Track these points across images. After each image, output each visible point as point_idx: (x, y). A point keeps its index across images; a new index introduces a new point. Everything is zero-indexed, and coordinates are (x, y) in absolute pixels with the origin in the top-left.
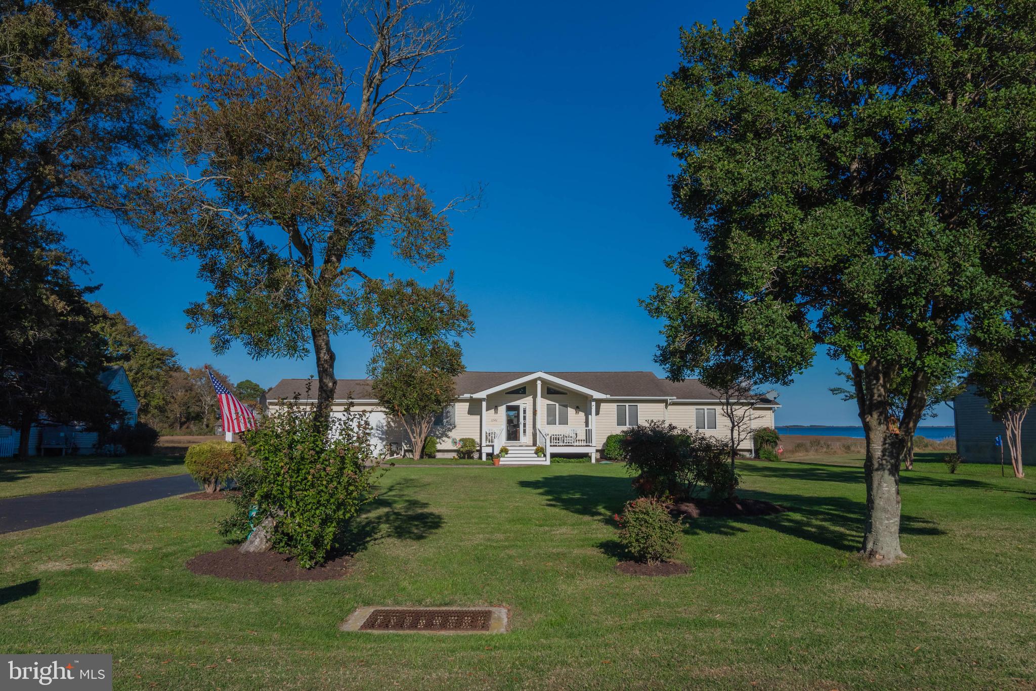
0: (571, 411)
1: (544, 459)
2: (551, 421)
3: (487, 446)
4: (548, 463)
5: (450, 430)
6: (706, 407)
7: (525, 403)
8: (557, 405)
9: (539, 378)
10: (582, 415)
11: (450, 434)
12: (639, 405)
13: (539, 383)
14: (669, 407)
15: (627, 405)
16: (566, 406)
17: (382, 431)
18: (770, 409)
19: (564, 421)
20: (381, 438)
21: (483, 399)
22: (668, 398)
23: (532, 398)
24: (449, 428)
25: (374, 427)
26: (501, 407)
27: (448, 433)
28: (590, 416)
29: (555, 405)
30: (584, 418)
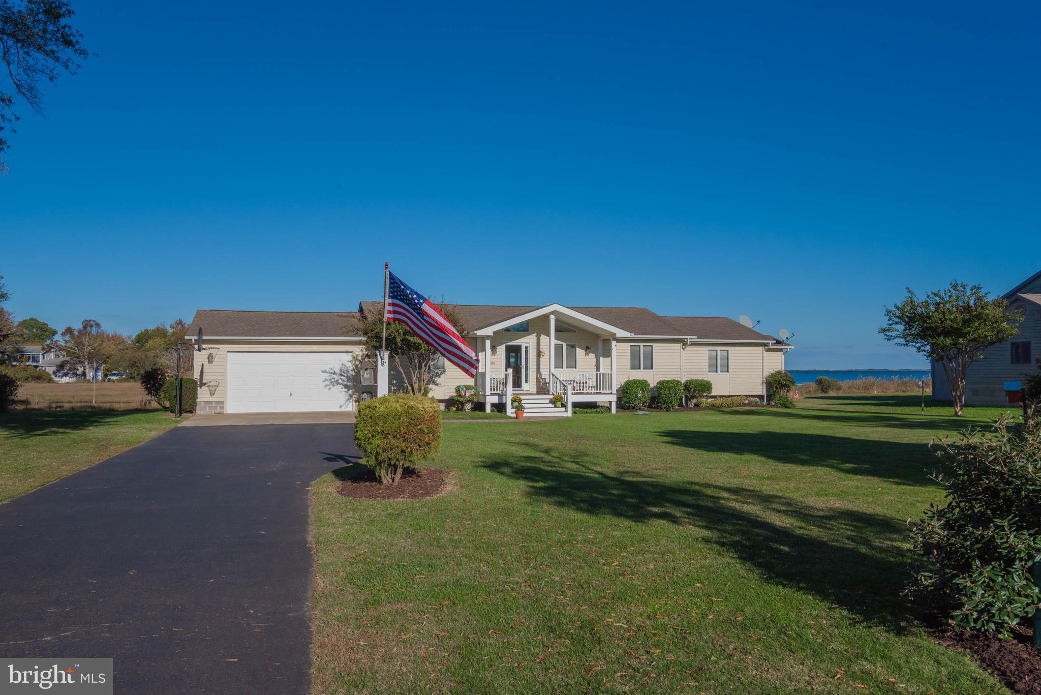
0: (580, 352)
1: (563, 409)
2: (559, 365)
3: (492, 394)
4: (569, 414)
5: (438, 375)
6: (718, 348)
7: (528, 342)
8: (564, 344)
9: (553, 313)
10: (592, 356)
11: (438, 380)
12: (655, 345)
13: (552, 317)
14: (688, 348)
15: (641, 345)
16: (574, 346)
17: (348, 377)
18: (780, 350)
19: (572, 364)
20: (346, 386)
21: (488, 337)
22: (688, 337)
23: (536, 336)
24: (437, 373)
25: (338, 371)
26: (499, 347)
27: (436, 380)
28: (601, 358)
29: (562, 345)
30: (595, 360)
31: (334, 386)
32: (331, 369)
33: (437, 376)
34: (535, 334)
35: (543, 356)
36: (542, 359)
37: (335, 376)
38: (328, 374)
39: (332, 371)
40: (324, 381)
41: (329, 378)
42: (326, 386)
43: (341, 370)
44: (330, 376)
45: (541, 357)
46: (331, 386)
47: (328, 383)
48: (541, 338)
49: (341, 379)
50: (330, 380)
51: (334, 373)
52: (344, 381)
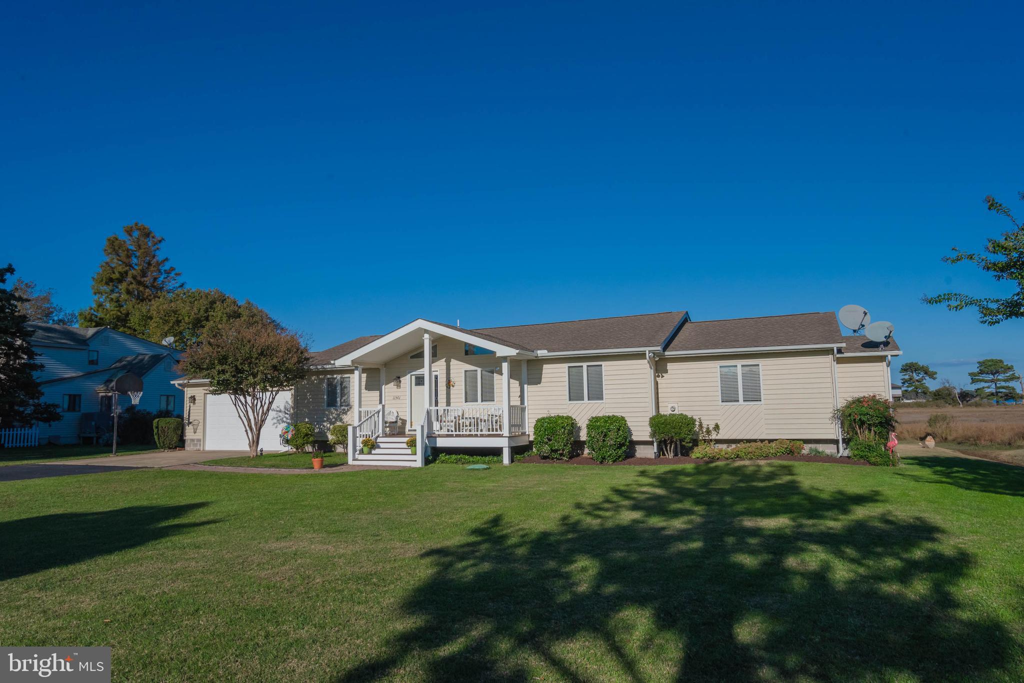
0: (500, 380)
2: (470, 397)
6: (739, 363)
7: (436, 369)
8: (479, 370)
10: (516, 384)
12: (604, 364)
13: (425, 337)
15: (585, 365)
16: (491, 372)
17: (289, 413)
18: (882, 359)
19: (488, 395)
22: (646, 349)
23: (445, 361)
24: (344, 410)
25: (283, 409)
26: (404, 378)
27: (343, 417)
28: (526, 386)
29: (477, 370)
30: (519, 389)
31: (280, 424)
32: (278, 407)
33: (344, 413)
34: (444, 360)
35: (453, 386)
36: (453, 391)
37: (280, 414)
38: (275, 412)
39: (278, 409)
40: (272, 419)
41: (276, 416)
42: (274, 424)
43: (285, 408)
44: (277, 414)
45: (451, 387)
46: (278, 424)
47: (275, 421)
48: (451, 363)
49: (285, 417)
50: (277, 418)
51: (280, 411)
52: (287, 419)
